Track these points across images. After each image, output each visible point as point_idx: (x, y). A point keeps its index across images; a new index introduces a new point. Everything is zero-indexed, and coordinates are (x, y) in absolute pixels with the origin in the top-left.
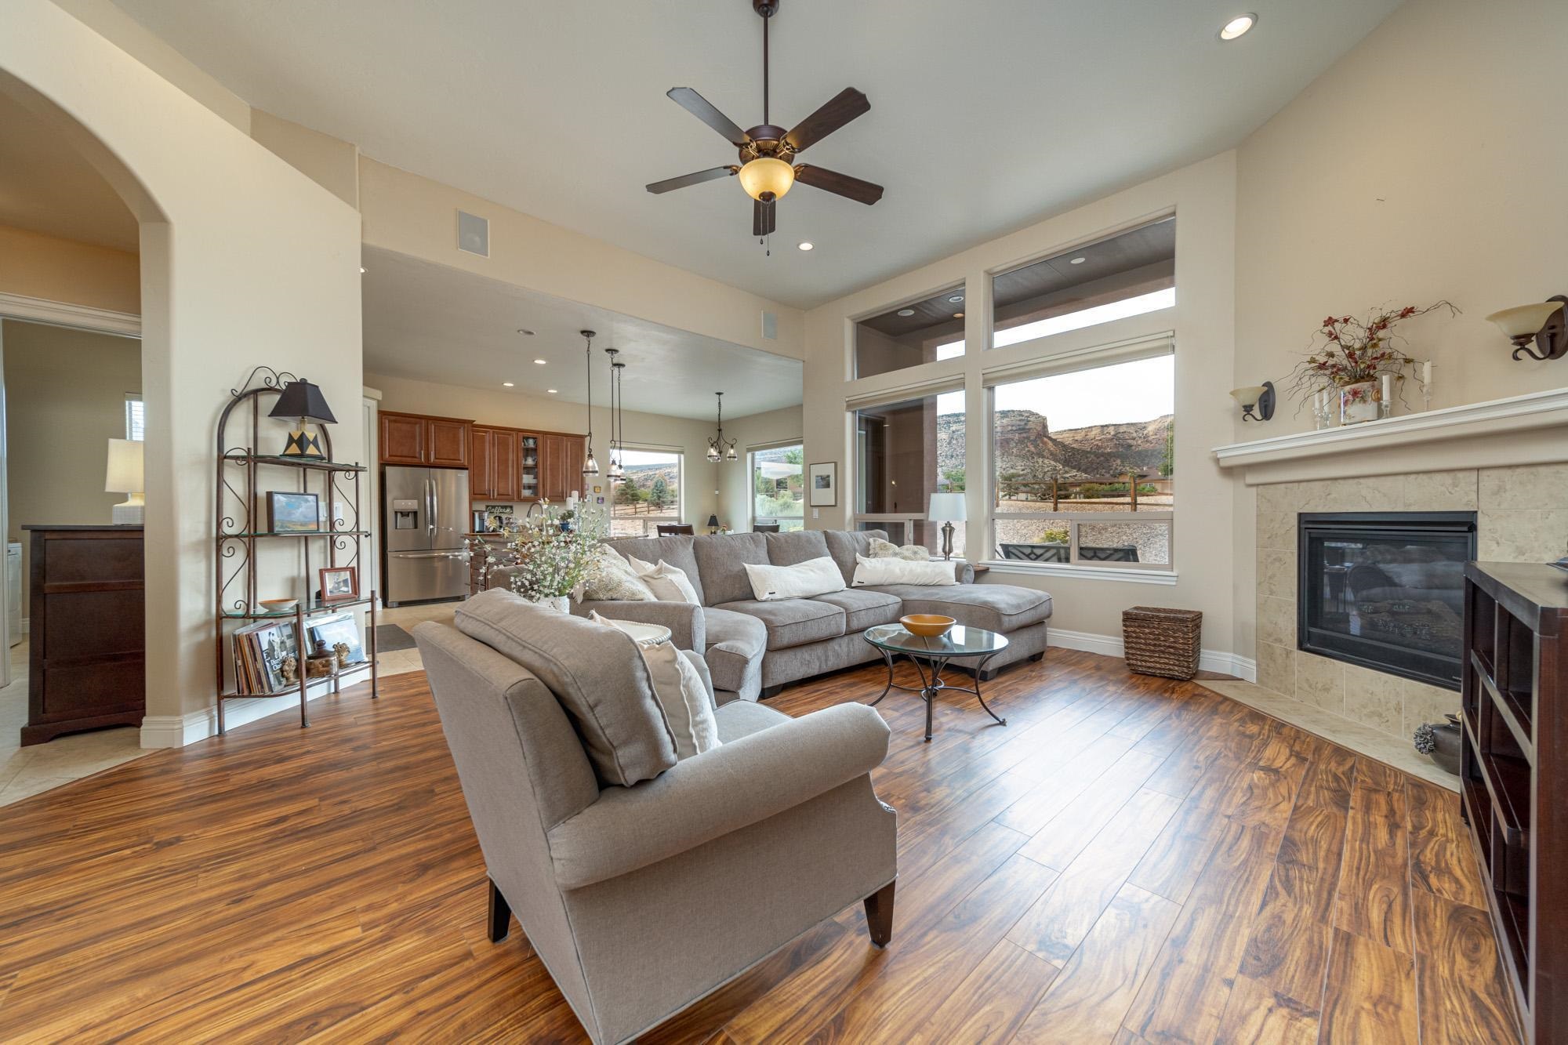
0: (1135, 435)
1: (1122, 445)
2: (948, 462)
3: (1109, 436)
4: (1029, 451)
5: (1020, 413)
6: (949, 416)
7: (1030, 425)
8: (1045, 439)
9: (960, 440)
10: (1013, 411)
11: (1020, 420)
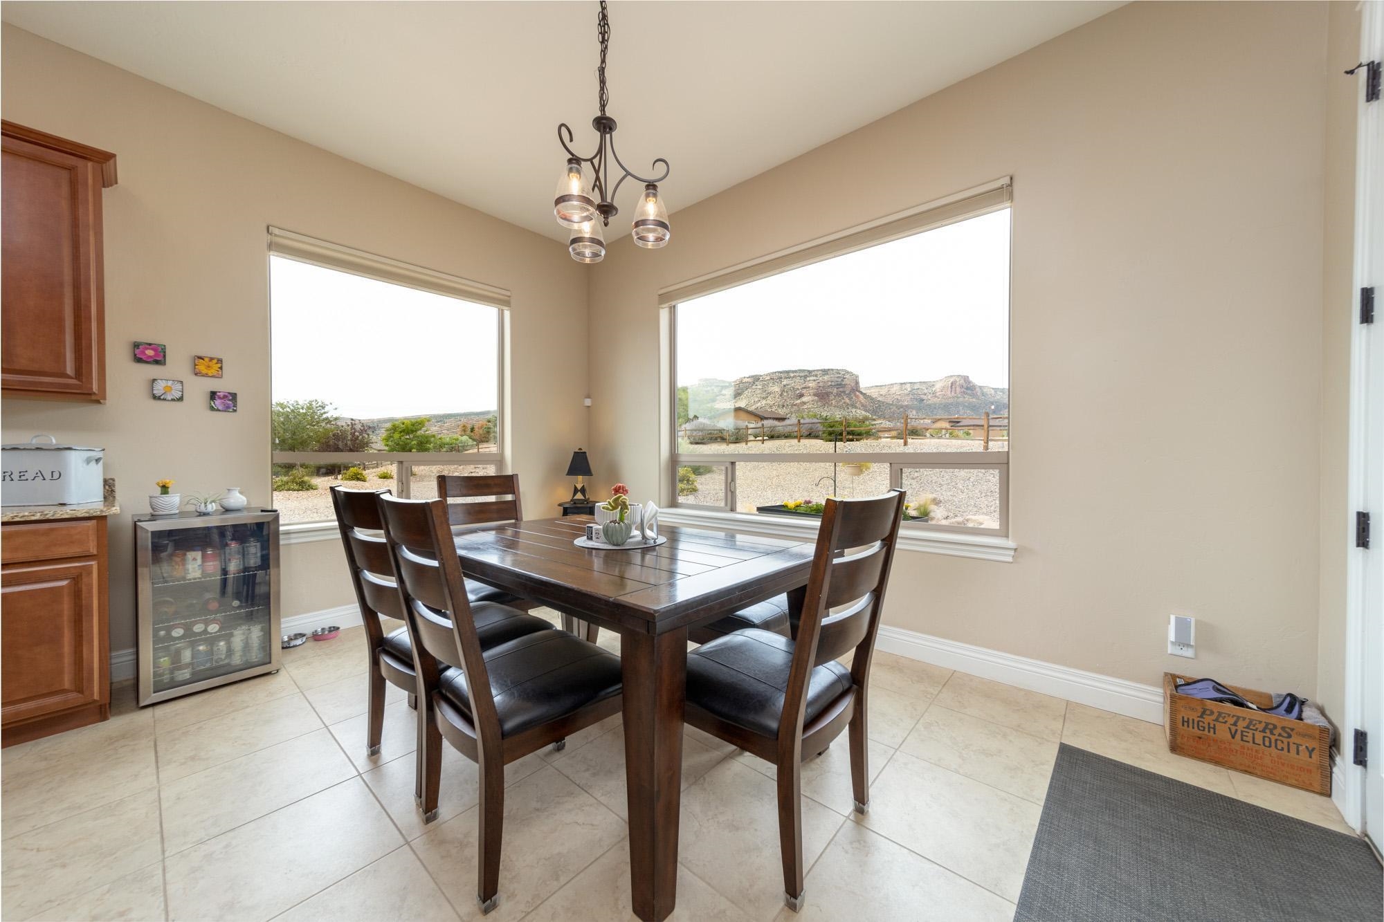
0: (926, 391)
1: (916, 399)
2: (780, 410)
3: (906, 392)
4: (845, 403)
5: (838, 371)
6: (781, 372)
7: (846, 382)
8: (858, 393)
9: (790, 393)
10: (832, 370)
11: (838, 377)
